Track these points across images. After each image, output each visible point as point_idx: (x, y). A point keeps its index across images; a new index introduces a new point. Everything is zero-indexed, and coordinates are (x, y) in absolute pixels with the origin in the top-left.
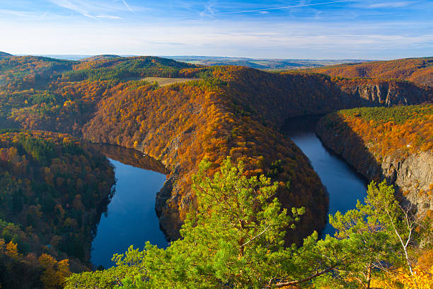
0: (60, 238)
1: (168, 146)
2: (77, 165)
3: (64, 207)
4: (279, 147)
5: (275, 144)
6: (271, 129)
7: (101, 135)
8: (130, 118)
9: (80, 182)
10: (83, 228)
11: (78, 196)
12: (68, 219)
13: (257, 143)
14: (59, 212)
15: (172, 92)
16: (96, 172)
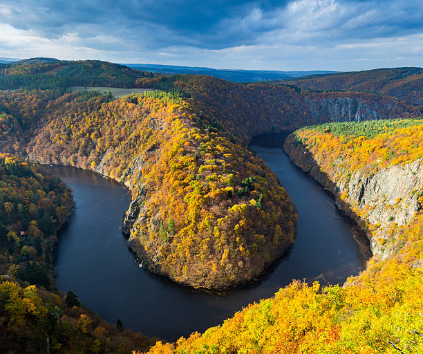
0: (18, 267)
1: (130, 166)
2: (27, 188)
3: (19, 235)
4: (249, 164)
5: (244, 162)
6: (239, 146)
7: (51, 155)
8: (83, 135)
9: (33, 208)
10: (44, 255)
11: (34, 222)
12: (24, 247)
13: (227, 161)
14: (13, 240)
15: (130, 105)
16: (52, 195)
